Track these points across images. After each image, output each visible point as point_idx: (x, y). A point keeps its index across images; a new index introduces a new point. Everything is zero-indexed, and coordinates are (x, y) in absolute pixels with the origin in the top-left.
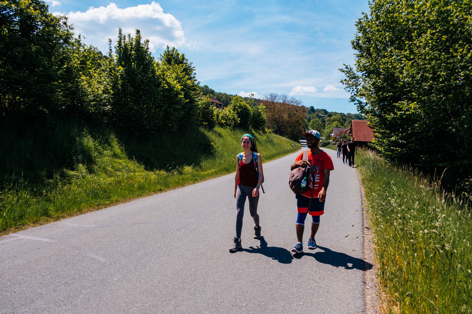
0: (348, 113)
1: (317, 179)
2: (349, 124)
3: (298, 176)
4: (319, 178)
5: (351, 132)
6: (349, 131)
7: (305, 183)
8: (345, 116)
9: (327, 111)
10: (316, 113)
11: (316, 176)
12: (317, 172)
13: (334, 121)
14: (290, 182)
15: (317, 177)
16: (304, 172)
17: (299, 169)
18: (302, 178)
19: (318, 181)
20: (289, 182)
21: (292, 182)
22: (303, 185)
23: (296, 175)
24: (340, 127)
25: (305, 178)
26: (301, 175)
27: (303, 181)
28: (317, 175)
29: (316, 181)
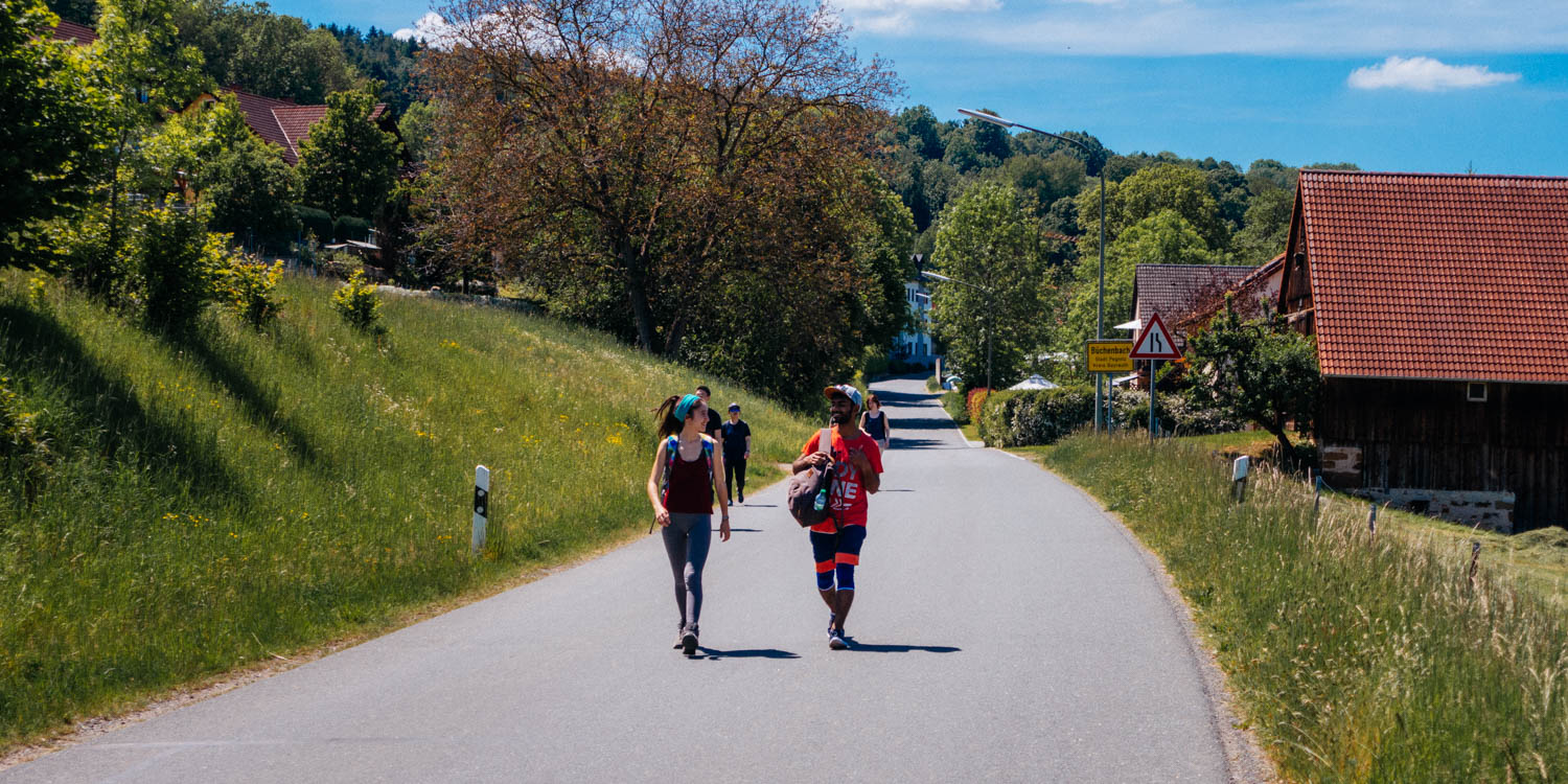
0: (1258, 165)
1: (851, 493)
2: (1267, 234)
3: (807, 488)
4: (855, 491)
5: (1295, 292)
6: (1275, 283)
7: (823, 501)
8: (1237, 181)
9: (1106, 146)
10: (1019, 162)
11: (848, 488)
12: (852, 478)
13: (1144, 208)
14: (790, 499)
15: (852, 488)
16: (820, 477)
17: (811, 473)
18: (816, 491)
19: (853, 497)
20: (787, 499)
21: (796, 499)
22: (819, 505)
23: (804, 485)
24: (1197, 260)
25: (823, 491)
26: (814, 484)
27: (818, 496)
28: (850, 485)
29: (848, 496)
